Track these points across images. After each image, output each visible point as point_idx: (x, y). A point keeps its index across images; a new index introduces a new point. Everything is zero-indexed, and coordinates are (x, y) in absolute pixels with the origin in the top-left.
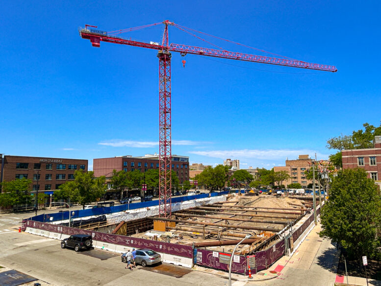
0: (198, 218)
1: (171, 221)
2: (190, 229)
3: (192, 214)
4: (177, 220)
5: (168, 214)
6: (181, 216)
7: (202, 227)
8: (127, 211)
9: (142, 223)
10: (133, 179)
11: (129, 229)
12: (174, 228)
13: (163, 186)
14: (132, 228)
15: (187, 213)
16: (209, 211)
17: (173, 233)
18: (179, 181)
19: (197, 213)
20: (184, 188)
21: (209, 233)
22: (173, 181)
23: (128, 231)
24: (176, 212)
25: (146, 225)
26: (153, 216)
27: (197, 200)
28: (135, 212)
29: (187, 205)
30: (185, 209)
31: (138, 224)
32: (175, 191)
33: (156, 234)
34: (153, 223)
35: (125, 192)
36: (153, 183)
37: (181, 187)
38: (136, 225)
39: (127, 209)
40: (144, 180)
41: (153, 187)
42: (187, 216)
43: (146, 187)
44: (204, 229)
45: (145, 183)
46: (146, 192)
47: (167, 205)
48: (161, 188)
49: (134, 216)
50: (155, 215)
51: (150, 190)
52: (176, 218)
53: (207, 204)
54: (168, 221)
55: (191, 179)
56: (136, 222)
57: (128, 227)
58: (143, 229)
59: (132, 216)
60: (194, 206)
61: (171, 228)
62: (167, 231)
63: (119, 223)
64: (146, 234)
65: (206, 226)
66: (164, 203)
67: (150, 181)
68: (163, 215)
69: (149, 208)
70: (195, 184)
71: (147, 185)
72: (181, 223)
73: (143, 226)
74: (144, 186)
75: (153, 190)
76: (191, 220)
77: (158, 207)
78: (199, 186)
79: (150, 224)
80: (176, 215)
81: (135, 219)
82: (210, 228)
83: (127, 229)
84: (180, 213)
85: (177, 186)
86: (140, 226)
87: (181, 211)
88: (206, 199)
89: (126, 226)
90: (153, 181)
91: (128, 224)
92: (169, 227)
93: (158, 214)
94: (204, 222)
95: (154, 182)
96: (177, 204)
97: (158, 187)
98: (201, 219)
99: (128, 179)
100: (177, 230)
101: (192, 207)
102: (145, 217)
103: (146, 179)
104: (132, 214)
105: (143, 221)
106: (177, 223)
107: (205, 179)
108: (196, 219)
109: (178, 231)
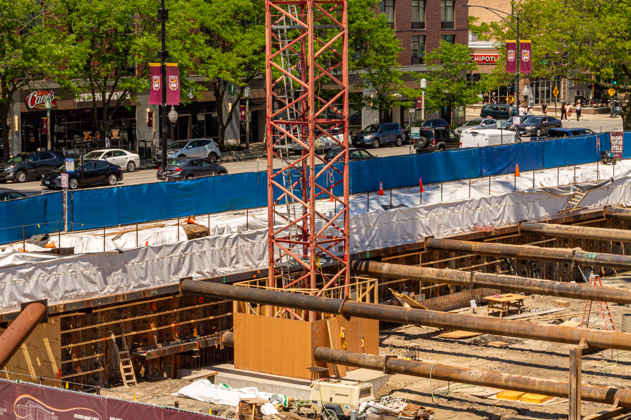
0: (528, 301)
1: (347, 315)
2: (477, 368)
3: (492, 269)
4: (388, 309)
5: (331, 270)
6: (412, 285)
7: (566, 363)
8: (54, 240)
9: (160, 322)
10: (83, 24)
11: (78, 352)
12: (369, 358)
13: (287, 73)
14: (96, 348)
15: (459, 264)
16: (609, 257)
17: (365, 392)
18: (395, 45)
19: (527, 266)
20: (436, 94)
21: (610, 397)
22: (359, 41)
23: (67, 369)
24: (377, 256)
25: (186, 334)
26: (231, 280)
27: (525, 181)
28: (111, 247)
29: (458, 212)
30: (441, 234)
31: (135, 326)
32: (370, 117)
33: (250, 394)
34: (229, 324)
35: (32, 118)
36: (217, 53)
37: (408, 90)
38: (118, 329)
39: (59, 229)
40: (163, 36)
41: (218, 86)
42: (459, 287)
43: (173, 85)
44: (577, 372)
45: (164, 55)
46: (173, 115)
47: (324, 206)
48: (277, 87)
49: (106, 274)
50: (241, 268)
51: (195, 107)
52: (385, 296)
53: (594, 207)
54: (333, 310)
55: (481, 32)
56: (118, 314)
57: (66, 339)
58: (162, 359)
59: (92, 271)
60: (505, 218)
61: (352, 356)
62: (325, 376)
63: (14, 316)
64: (186, 390)
65: (593, 349)
66: (302, 193)
67: (201, 39)
68: (296, 271)
69: (202, 221)
70: (511, 66)
71: (182, 68)
72: (412, 330)
73: (165, 337)
74: (163, 72)
75: (216, 105)
76: (484, 311)
77: (260, 216)
78: (534, 83)
79: (207, 329)
80: (379, 276)
81: (109, 291)
82: (614, 368)
83: (66, 355)
84: (411, 261)
85: (382, 81)
86: (146, 342)
87: (419, 247)
88: (588, 172)
89: (58, 333)
90: (215, 40)
91: (65, 324)
92: (335, 349)
93: (264, 264)
94: (571, 324)
95: (227, 47)
96: (385, 199)
97: (256, 82)
98: (553, 306)
99: (53, 27)
100: (390, 371)
101: (487, 224)
102: (175, 280)
103: (172, 29)
104: (89, 257)
105: (162, 307)
106: (388, 325)
107: (584, 29)
108: (518, 308)
109: (399, 380)
